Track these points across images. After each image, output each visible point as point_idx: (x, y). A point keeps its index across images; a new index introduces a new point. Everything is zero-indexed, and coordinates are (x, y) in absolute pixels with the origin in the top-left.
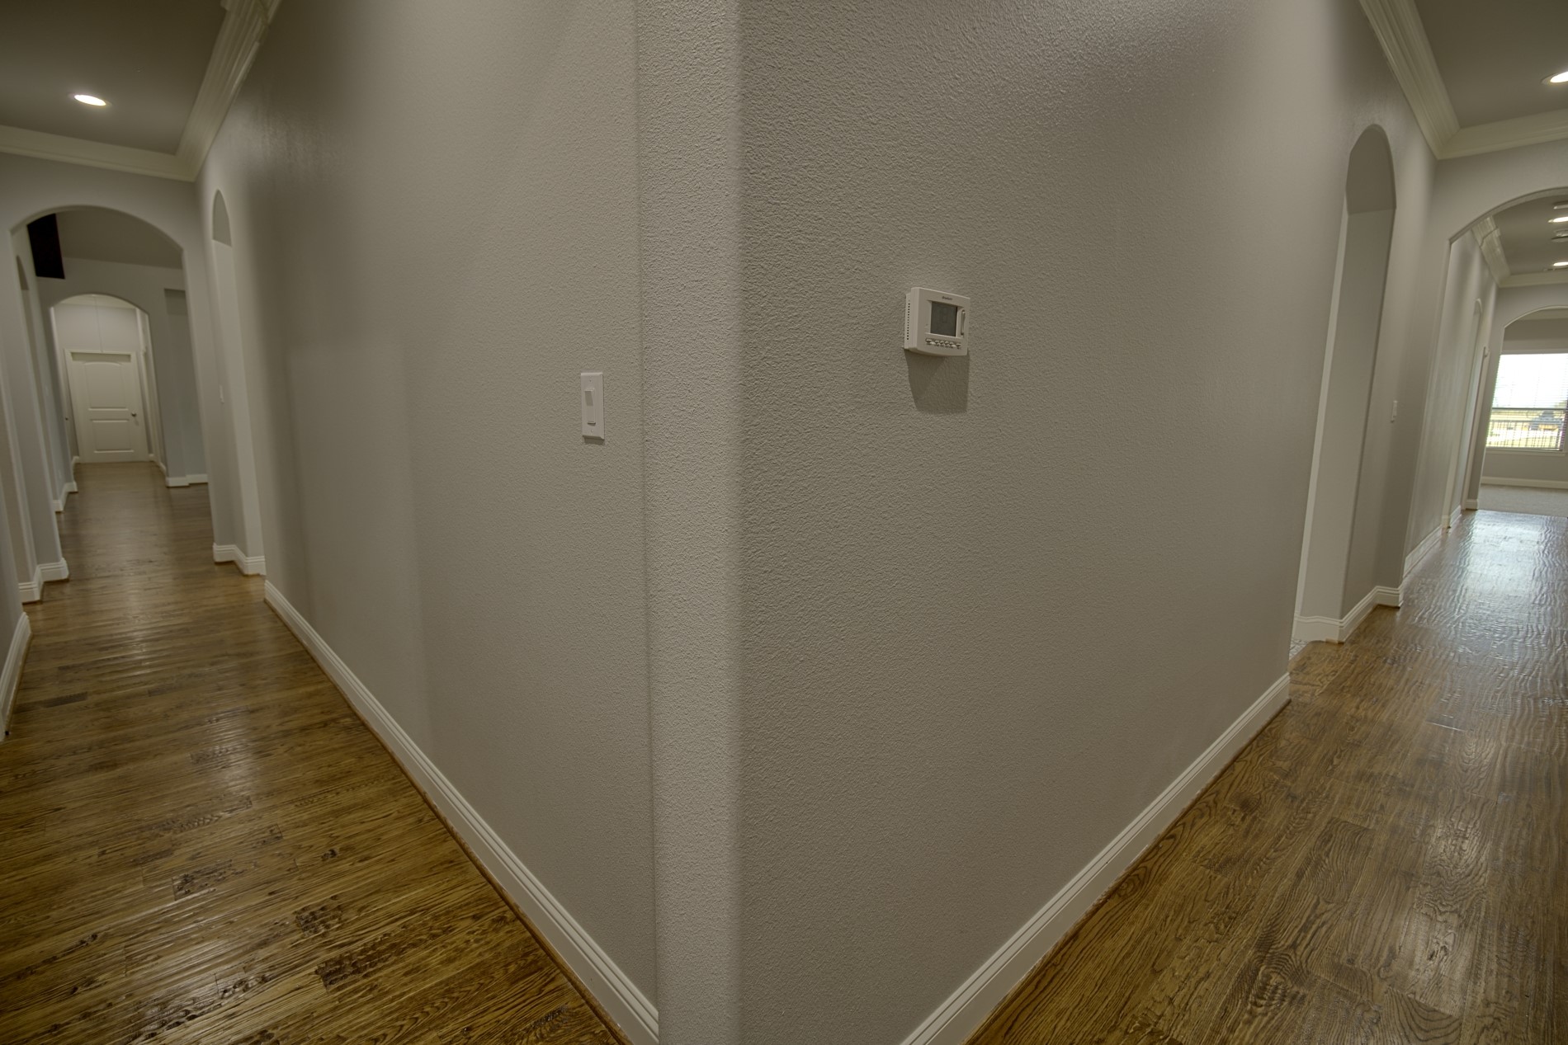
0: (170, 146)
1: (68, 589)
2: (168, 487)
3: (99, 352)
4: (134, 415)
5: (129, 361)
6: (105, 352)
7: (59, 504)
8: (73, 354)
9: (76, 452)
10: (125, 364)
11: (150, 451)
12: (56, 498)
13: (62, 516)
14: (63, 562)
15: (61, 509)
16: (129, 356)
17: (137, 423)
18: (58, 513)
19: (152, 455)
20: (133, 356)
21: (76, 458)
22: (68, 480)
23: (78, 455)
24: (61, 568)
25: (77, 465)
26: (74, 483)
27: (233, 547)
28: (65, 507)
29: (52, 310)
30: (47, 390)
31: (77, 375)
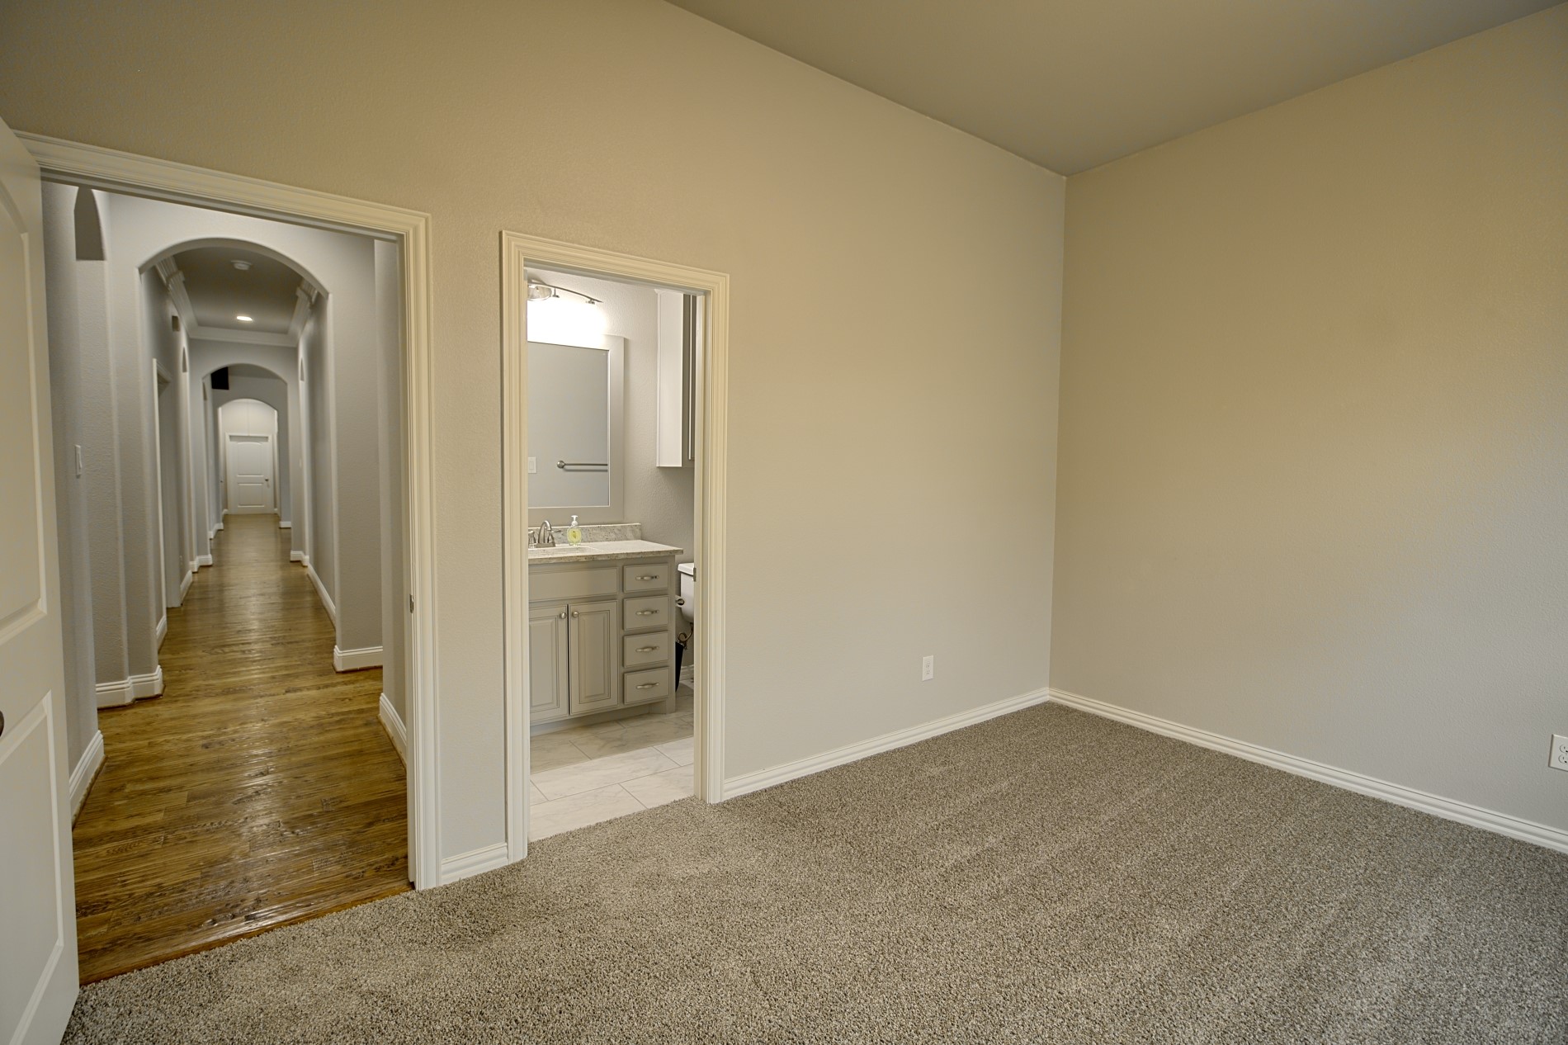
0: (285, 332)
1: (211, 569)
2: (280, 528)
3: (246, 435)
4: (267, 480)
5: (267, 441)
6: (251, 435)
7: (211, 534)
8: (231, 437)
9: (226, 506)
10: (264, 443)
11: (275, 507)
12: (210, 530)
13: (212, 541)
14: (210, 556)
15: (212, 537)
16: (267, 438)
17: (268, 486)
18: (211, 539)
19: (276, 509)
20: (270, 438)
21: (225, 510)
22: (218, 522)
23: (227, 508)
24: (209, 559)
25: (226, 516)
26: (222, 524)
27: (301, 553)
28: (215, 537)
29: (220, 409)
30: (212, 462)
31: (232, 451)
